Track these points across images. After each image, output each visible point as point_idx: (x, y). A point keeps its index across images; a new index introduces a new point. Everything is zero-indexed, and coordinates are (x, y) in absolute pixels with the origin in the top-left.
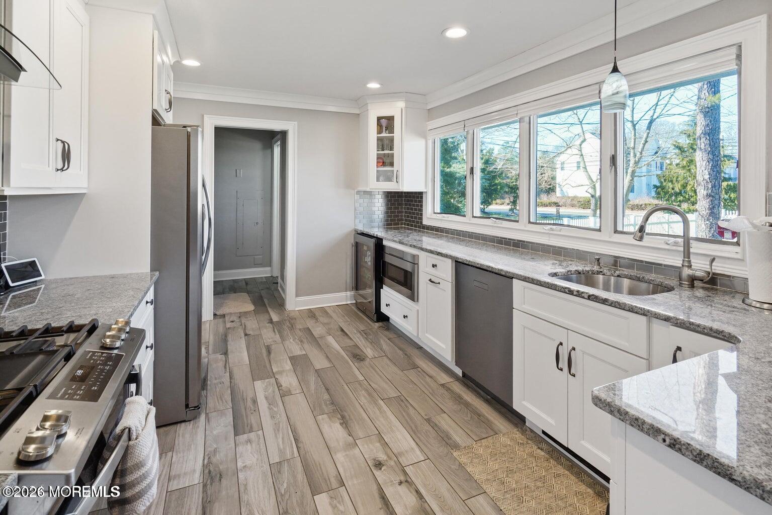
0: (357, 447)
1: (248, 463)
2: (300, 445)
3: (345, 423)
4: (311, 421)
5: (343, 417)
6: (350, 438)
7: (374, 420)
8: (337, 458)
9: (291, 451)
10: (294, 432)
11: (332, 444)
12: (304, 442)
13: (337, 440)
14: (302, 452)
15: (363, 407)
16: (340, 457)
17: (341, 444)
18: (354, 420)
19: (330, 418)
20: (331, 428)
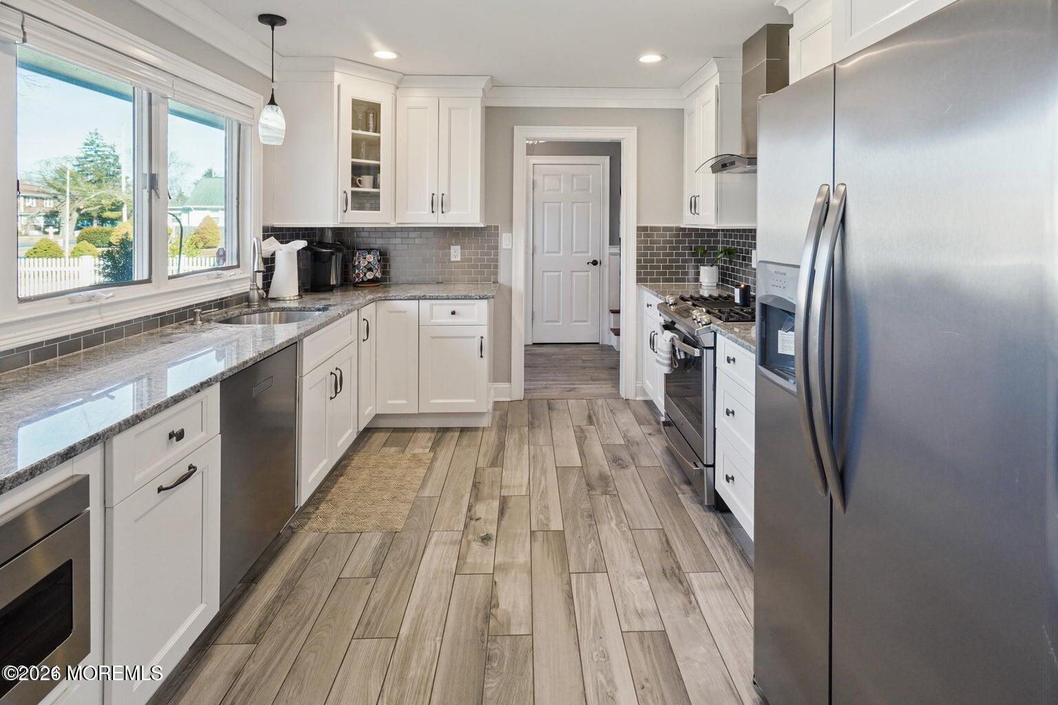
0: (496, 564)
1: (635, 581)
2: (567, 587)
3: (491, 603)
4: (541, 625)
5: (487, 618)
6: (496, 579)
7: (446, 598)
8: (526, 557)
9: (579, 584)
10: (571, 613)
11: (525, 577)
12: (560, 590)
13: (515, 581)
14: (565, 575)
15: (441, 631)
16: (523, 558)
17: (513, 574)
18: (474, 606)
19: (509, 624)
20: (514, 601)
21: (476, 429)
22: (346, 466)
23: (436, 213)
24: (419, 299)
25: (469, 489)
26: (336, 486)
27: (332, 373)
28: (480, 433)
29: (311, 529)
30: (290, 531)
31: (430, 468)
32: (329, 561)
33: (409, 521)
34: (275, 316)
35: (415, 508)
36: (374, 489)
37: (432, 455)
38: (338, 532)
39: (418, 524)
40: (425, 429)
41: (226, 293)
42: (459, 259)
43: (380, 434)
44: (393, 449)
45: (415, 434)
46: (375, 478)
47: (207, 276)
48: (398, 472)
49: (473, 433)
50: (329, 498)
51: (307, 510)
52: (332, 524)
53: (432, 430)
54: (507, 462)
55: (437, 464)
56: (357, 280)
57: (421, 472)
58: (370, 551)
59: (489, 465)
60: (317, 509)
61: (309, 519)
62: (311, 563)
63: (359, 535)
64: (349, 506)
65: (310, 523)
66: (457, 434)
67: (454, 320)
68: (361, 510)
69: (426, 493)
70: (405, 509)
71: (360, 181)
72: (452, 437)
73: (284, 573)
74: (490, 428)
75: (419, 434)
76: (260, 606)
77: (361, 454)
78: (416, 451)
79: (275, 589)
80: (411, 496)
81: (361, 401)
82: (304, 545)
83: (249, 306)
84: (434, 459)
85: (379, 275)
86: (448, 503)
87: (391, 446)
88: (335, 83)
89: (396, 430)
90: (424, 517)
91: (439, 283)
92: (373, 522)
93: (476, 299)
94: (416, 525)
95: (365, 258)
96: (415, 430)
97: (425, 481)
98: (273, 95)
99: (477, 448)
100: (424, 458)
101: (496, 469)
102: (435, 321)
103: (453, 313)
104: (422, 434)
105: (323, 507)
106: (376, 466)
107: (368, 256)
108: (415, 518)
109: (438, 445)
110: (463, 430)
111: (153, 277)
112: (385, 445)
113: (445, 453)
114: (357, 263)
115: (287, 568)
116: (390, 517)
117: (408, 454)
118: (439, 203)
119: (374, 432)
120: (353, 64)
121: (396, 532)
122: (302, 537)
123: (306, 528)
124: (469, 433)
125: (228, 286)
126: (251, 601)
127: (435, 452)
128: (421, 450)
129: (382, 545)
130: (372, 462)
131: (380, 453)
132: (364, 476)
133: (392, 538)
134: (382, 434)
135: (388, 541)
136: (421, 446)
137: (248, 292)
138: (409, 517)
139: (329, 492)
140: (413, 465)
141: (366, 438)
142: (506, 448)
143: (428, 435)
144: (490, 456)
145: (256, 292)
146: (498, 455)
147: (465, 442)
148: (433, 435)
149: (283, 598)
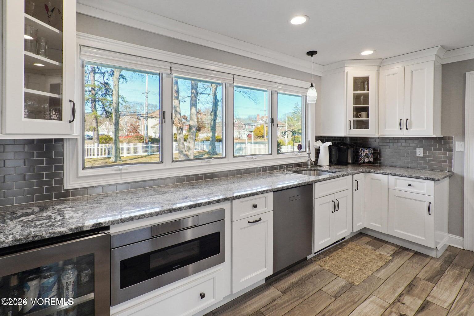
21: (427, 256)
22: (344, 245)
23: (402, 130)
24: (388, 174)
25: (405, 285)
26: (336, 252)
27: (333, 201)
28: (428, 259)
29: (319, 264)
30: (311, 261)
31: (386, 264)
32: (320, 280)
33: (362, 283)
34: (314, 172)
35: (369, 279)
36: (352, 261)
37: (390, 258)
38: (328, 271)
39: (366, 287)
40: (393, 244)
41: (299, 161)
42: (422, 155)
43: (367, 238)
44: (370, 247)
45: (386, 244)
46: (355, 256)
47: (293, 154)
48: (368, 259)
49: (424, 257)
50: (331, 255)
51: (320, 256)
52: (327, 267)
53: (397, 246)
54: (441, 284)
55: (392, 264)
56: (360, 161)
57: (380, 264)
58: (338, 286)
59: (426, 279)
60: (325, 257)
61: (320, 260)
62: (313, 277)
63: (336, 277)
64: (337, 262)
65: (319, 262)
66: (412, 254)
67: (409, 189)
68: (342, 267)
69: (378, 275)
70: (363, 277)
71: (360, 115)
72: (408, 254)
73: (302, 275)
74: (437, 259)
75: (388, 245)
76: (290, 282)
77: (353, 243)
78: (382, 253)
79: (297, 279)
80: (369, 272)
81: (355, 219)
82: (314, 269)
83: (307, 167)
84: (390, 261)
85: (372, 160)
86: (388, 287)
87: (370, 245)
88: (345, 72)
89: (376, 239)
90: (372, 286)
91: (408, 168)
92: (345, 275)
93: (425, 179)
94: (365, 287)
95: (364, 152)
96: (387, 242)
97: (380, 269)
98: (312, 83)
99: (422, 267)
100: (385, 258)
101: (430, 283)
102: (397, 188)
103: (410, 185)
104: (390, 246)
105: (327, 258)
106: (357, 251)
107: (366, 151)
108: (367, 284)
109: (397, 255)
110: (417, 253)
111: (273, 153)
112: (367, 243)
113: (399, 261)
114: (360, 154)
115: (304, 274)
116: (354, 276)
117: (377, 252)
118: (404, 124)
119: (364, 236)
120: (354, 61)
121: (354, 285)
122: (314, 265)
123: (317, 263)
124: (420, 256)
125: (300, 159)
126: (288, 278)
127: (393, 258)
128: (385, 254)
129: (345, 287)
130: (357, 249)
131: (362, 246)
132: (350, 253)
133: (350, 286)
134: (368, 238)
135: (348, 287)
136: (386, 252)
137: (307, 162)
138: (363, 281)
139: (332, 253)
140: (377, 259)
141: (359, 237)
142: (444, 275)
143: (393, 248)
144: (429, 274)
145: (310, 162)
146: (436, 276)
147: (415, 260)
148: (396, 249)
149: (298, 284)
